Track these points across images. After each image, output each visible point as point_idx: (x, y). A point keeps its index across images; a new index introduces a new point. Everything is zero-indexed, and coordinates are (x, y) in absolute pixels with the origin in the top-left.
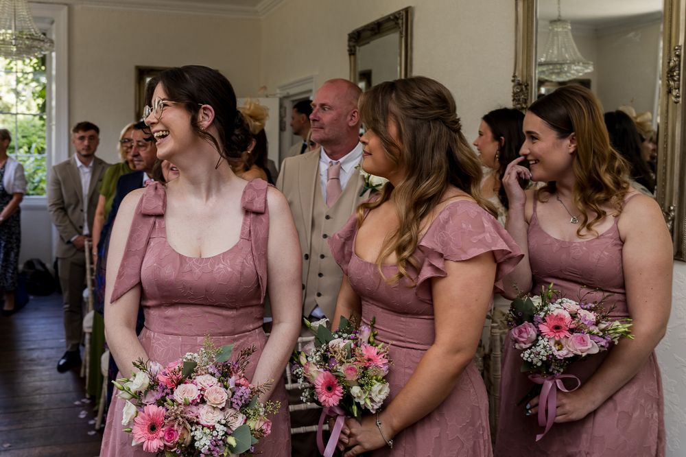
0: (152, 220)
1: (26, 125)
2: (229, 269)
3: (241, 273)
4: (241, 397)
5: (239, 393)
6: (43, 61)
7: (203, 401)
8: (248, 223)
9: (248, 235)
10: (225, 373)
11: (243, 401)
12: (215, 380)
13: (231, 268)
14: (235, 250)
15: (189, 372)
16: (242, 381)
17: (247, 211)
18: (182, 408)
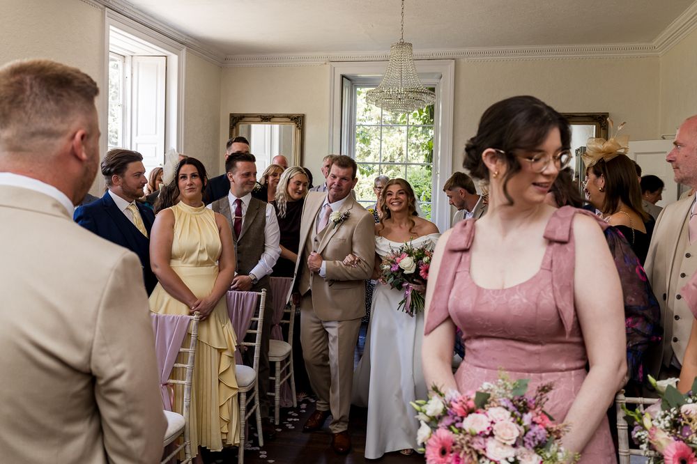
0: (459, 255)
1: (419, 175)
2: (525, 301)
3: (537, 305)
4: (534, 437)
5: (531, 434)
6: (431, 111)
7: (492, 435)
8: (550, 252)
9: (549, 266)
10: (520, 407)
11: (536, 443)
12: (508, 414)
13: (527, 299)
14: (534, 280)
15: (483, 401)
16: (538, 419)
17: (550, 241)
18: (468, 438)
